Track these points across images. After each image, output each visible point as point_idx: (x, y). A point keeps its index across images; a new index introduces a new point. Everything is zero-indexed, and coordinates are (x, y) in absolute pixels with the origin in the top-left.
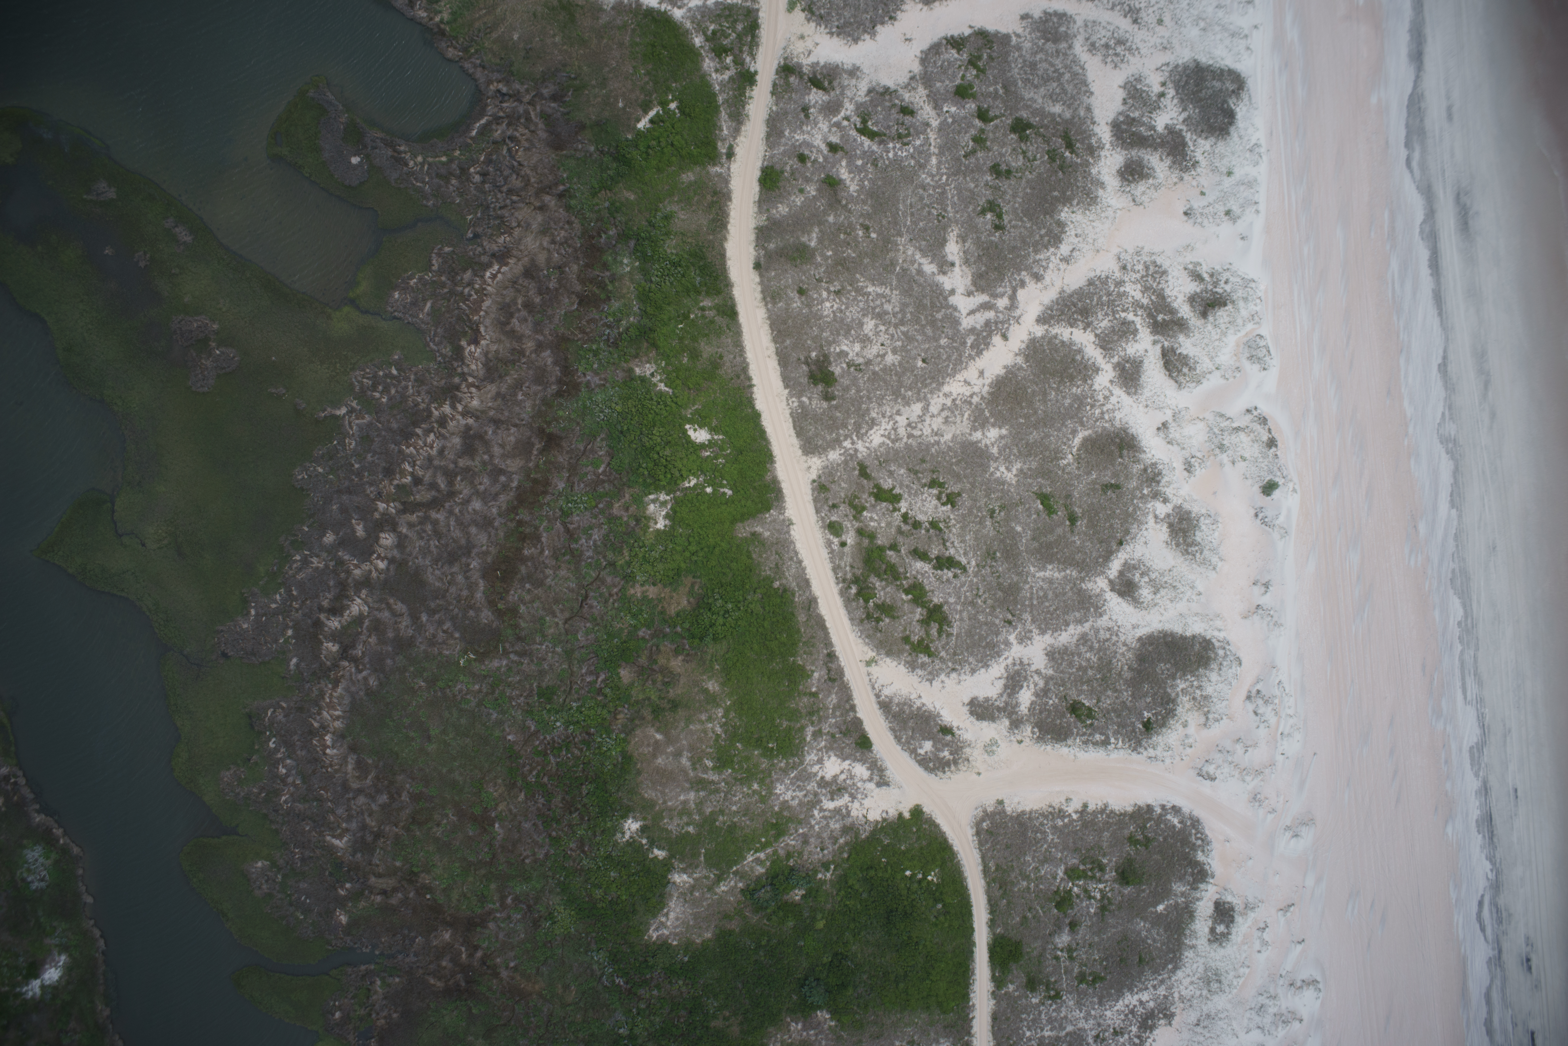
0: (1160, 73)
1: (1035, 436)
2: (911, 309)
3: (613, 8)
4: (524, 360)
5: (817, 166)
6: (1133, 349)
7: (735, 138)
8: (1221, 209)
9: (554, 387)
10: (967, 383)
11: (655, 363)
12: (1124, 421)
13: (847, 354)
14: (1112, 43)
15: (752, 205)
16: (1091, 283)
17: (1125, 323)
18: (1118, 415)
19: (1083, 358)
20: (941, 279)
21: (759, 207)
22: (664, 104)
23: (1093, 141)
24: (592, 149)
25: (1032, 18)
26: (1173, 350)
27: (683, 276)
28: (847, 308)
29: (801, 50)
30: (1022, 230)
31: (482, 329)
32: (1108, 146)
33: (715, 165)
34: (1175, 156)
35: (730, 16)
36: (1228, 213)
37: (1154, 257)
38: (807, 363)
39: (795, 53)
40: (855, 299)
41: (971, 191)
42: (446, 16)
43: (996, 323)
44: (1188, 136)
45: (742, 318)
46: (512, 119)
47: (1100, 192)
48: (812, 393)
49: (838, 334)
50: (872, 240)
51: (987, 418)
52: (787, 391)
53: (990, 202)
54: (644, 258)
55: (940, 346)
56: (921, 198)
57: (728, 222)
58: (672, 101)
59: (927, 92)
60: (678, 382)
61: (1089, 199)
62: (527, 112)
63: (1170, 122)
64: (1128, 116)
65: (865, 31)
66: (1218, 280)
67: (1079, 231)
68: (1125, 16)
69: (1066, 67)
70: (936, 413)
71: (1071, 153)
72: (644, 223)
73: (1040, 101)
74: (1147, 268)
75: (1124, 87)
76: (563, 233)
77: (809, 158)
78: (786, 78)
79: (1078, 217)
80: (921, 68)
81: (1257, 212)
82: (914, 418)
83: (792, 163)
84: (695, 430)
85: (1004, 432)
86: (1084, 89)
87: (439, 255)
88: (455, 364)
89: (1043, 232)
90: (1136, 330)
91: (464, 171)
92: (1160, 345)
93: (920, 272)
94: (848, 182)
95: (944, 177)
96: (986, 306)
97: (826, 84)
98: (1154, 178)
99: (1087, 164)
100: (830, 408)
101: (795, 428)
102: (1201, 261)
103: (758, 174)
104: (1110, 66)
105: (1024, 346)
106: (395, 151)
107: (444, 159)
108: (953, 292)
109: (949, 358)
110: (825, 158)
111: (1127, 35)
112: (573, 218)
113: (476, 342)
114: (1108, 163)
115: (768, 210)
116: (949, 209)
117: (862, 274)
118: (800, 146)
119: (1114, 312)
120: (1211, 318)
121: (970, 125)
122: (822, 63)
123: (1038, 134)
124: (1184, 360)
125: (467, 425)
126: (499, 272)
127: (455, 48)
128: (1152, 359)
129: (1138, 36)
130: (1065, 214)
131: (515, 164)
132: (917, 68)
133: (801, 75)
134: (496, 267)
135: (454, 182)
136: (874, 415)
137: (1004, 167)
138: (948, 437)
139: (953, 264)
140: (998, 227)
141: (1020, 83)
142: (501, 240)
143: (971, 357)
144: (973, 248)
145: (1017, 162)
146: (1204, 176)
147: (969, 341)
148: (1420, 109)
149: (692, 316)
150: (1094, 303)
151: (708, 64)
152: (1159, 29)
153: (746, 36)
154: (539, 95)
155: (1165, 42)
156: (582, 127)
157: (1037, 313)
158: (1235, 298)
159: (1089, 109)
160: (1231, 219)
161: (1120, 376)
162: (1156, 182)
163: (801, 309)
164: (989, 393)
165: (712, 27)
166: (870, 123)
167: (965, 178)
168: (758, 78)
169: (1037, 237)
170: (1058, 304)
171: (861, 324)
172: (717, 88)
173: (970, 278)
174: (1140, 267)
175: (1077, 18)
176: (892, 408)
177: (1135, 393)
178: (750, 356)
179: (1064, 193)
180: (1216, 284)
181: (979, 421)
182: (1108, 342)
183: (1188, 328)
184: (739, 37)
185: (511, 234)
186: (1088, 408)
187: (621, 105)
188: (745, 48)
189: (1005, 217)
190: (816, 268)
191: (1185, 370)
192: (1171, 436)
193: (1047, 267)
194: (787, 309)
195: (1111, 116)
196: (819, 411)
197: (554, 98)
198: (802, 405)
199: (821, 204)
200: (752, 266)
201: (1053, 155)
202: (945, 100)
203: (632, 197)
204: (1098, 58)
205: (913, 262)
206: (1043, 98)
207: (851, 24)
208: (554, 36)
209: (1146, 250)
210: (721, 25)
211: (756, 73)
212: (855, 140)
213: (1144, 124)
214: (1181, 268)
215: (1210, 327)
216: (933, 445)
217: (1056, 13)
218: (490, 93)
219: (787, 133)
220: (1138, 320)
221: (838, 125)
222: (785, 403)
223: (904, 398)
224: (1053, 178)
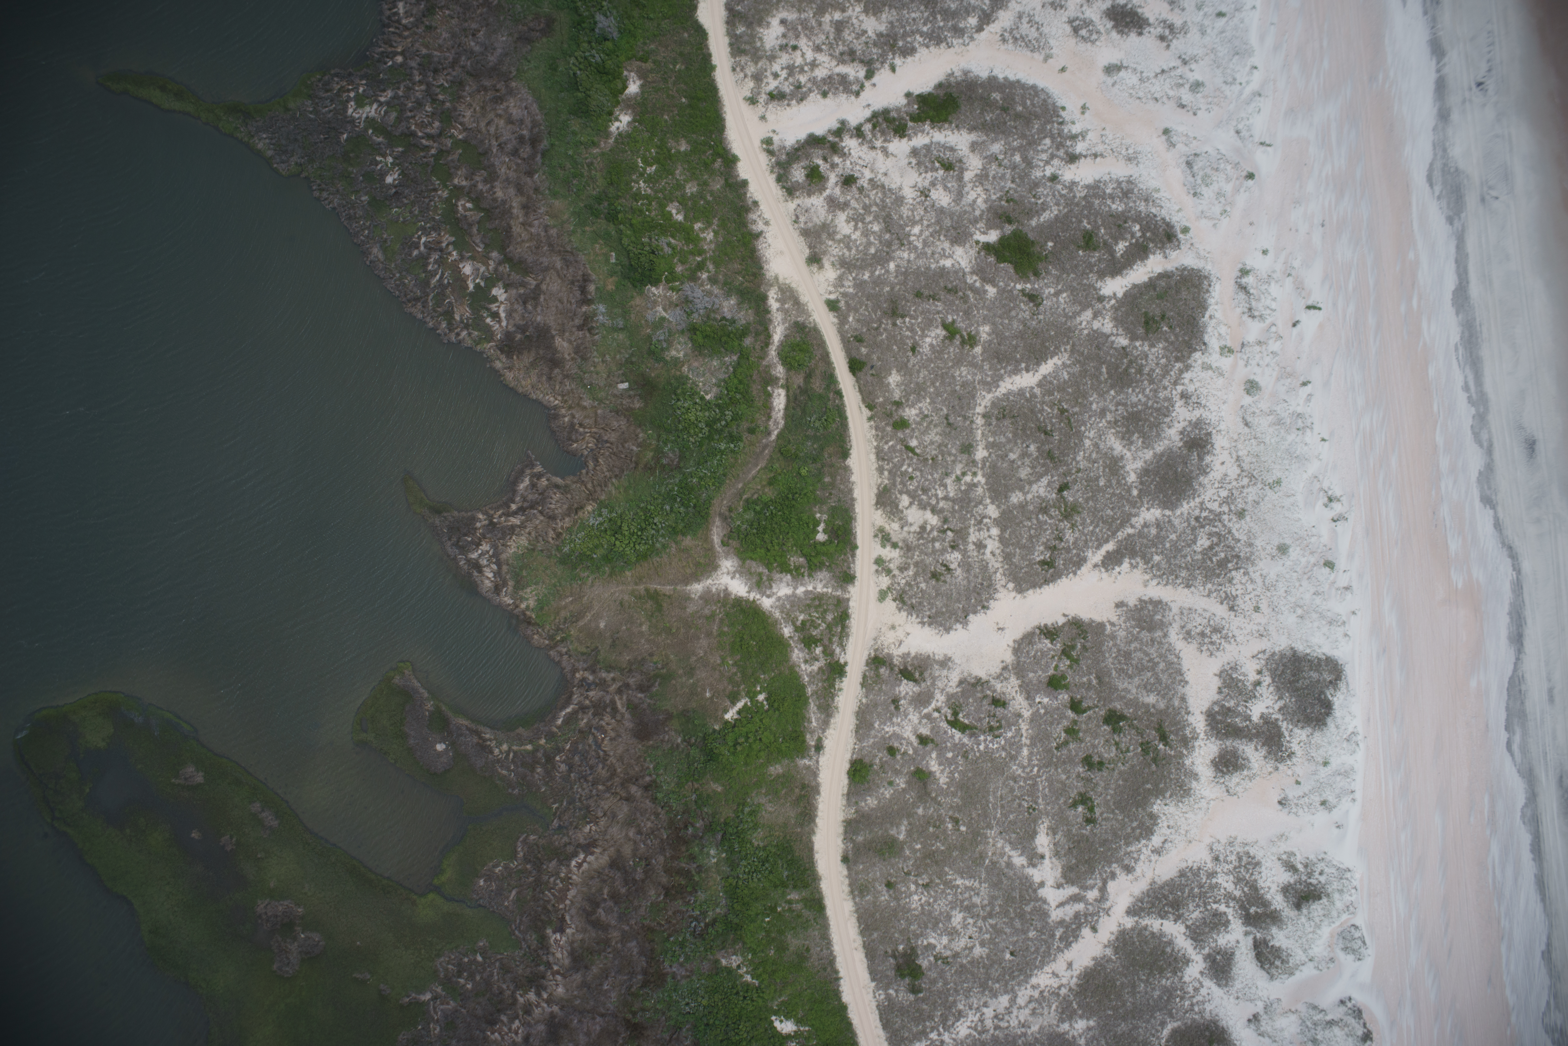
0: (1256, 661)
1: (1123, 1027)
2: (999, 902)
3: (701, 597)
4: (609, 950)
5: (906, 758)
6: (1224, 940)
7: (824, 731)
8: (1317, 799)
9: (640, 977)
10: (1055, 975)
11: (742, 955)
12: (1214, 1013)
13: (935, 947)
14: (1208, 631)
15: (840, 797)
16: (1182, 874)
17: (1216, 914)
18: (1208, 1007)
19: (1173, 950)
20: (1030, 871)
21: (848, 799)
22: (752, 695)
23: (1187, 731)
24: (679, 740)
25: (1127, 606)
26: (1265, 942)
27: (771, 872)
28: (935, 901)
29: (891, 641)
30: (1114, 822)
31: (567, 918)
32: (1202, 736)
33: (803, 757)
34: (1270, 747)
35: (820, 606)
36: (1323, 803)
37: (1247, 848)
38: (894, 956)
39: (886, 644)
40: (943, 892)
41: (1063, 784)
42: (532, 603)
43: (1086, 915)
44: (1284, 725)
45: (829, 912)
46: (599, 708)
47: (1194, 784)
48: (899, 985)
49: (926, 927)
50: (961, 833)
51: (1075, 1010)
52: (874, 984)
53: (1081, 794)
54: (731, 851)
55: (1028, 939)
56: (1012, 790)
57: (816, 816)
58: (760, 692)
59: (1019, 682)
60: (765, 976)
61: (1182, 791)
62: (613, 702)
63: (1265, 711)
64: (1223, 706)
65: (957, 621)
66: (1313, 871)
67: (1171, 823)
68: (1222, 603)
69: (1161, 656)
70: (1023, 1004)
71: (1165, 745)
72: (732, 815)
73: (1134, 691)
74: (1240, 859)
75: (1220, 676)
76: (649, 824)
77: (899, 750)
78: (877, 669)
79: (1171, 809)
80: (1013, 658)
81: (1354, 800)
82: (1001, 1010)
83: (882, 756)
84: (781, 1021)
85: (1092, 1023)
86: (1179, 678)
87: (525, 842)
88: (541, 952)
89: (1135, 824)
90: (1228, 921)
91: (549, 759)
92: (1252, 936)
93: (1009, 865)
94: (938, 774)
95: (1036, 769)
96: (1075, 899)
97: (917, 675)
98: (1249, 768)
99: (1181, 756)
100: (916, 1000)
101: (881, 1020)
102: (1295, 850)
103: (847, 766)
104: (1205, 654)
105: (1113, 937)
106: (480, 738)
107: (529, 747)
108: (1042, 884)
109: (1037, 950)
110: (915, 750)
111: (1223, 622)
112: (660, 810)
113: (562, 930)
114: (1202, 753)
115: (857, 803)
116: (1040, 801)
117: (950, 867)
118: (890, 737)
119: (1205, 904)
120: (1305, 911)
121: (1063, 716)
122: (913, 654)
123: (1131, 726)
124: (1277, 952)
125: (552, 1012)
126: (584, 861)
127: (541, 635)
128: (1243, 949)
129: (1235, 624)
130: (1157, 807)
131: (601, 753)
132: (1009, 658)
133: (891, 667)
134: (582, 856)
135: (539, 770)
136: (961, 1007)
137: (1096, 759)
138: (1035, 1028)
139: (1043, 857)
140: (1089, 821)
141: (1114, 672)
142: (587, 829)
143: (1060, 950)
144: (1063, 840)
145: (1110, 753)
146: (1300, 766)
147: (1058, 934)
148: (1520, 691)
149: (779, 909)
150: (1186, 895)
151: (797, 655)
152: (1255, 615)
153: (836, 626)
154: (627, 686)
155: (1262, 629)
156: (670, 716)
157: (1127, 905)
158: (1330, 890)
159: (1183, 699)
160: (1326, 808)
161: (1211, 968)
162: (1250, 773)
163: (889, 902)
164: (1078, 985)
165: (801, 617)
166: (961, 715)
167: (1056, 769)
168: (848, 669)
169: (1129, 830)
170: (1149, 896)
171: (949, 917)
172: (807, 679)
173: (1060, 870)
174: (1233, 858)
175: (1172, 605)
176: (979, 1000)
177: (1226, 985)
178: (837, 948)
179: (1156, 785)
180: (1310, 875)
181: (1067, 1013)
182: (1199, 934)
183: (1281, 921)
184: (829, 627)
185: (596, 824)
186: (1178, 1000)
187: (708, 695)
188: (835, 639)
189: (1096, 810)
190: (905, 861)
191: (1278, 963)
192: (1262, 1029)
193: (1139, 859)
194: (874, 903)
195: (1205, 705)
196: (906, 1004)
197: (641, 688)
198: (888, 997)
199: (910, 797)
200: (839, 858)
201: (1146, 747)
202: (1038, 691)
203: (719, 789)
204: (1194, 646)
205: (1002, 855)
206: (1137, 688)
207: (943, 613)
208: (641, 625)
209: (1239, 840)
210: (810, 615)
211: (846, 664)
212: (946, 732)
213: (1239, 714)
214: (1275, 858)
215: (1303, 919)
216: (1020, 1037)
217: (1151, 601)
218: (576, 682)
219: (876, 725)
220: (1230, 912)
221: (928, 716)
222: (871, 995)
223: (991, 990)
224: (1147, 770)
